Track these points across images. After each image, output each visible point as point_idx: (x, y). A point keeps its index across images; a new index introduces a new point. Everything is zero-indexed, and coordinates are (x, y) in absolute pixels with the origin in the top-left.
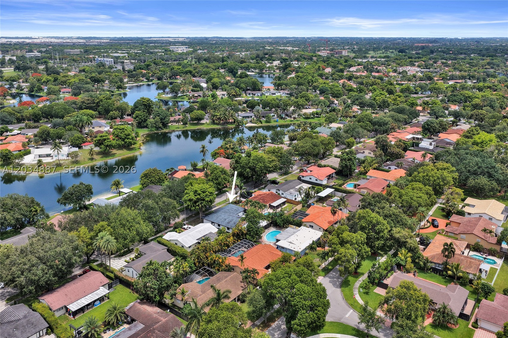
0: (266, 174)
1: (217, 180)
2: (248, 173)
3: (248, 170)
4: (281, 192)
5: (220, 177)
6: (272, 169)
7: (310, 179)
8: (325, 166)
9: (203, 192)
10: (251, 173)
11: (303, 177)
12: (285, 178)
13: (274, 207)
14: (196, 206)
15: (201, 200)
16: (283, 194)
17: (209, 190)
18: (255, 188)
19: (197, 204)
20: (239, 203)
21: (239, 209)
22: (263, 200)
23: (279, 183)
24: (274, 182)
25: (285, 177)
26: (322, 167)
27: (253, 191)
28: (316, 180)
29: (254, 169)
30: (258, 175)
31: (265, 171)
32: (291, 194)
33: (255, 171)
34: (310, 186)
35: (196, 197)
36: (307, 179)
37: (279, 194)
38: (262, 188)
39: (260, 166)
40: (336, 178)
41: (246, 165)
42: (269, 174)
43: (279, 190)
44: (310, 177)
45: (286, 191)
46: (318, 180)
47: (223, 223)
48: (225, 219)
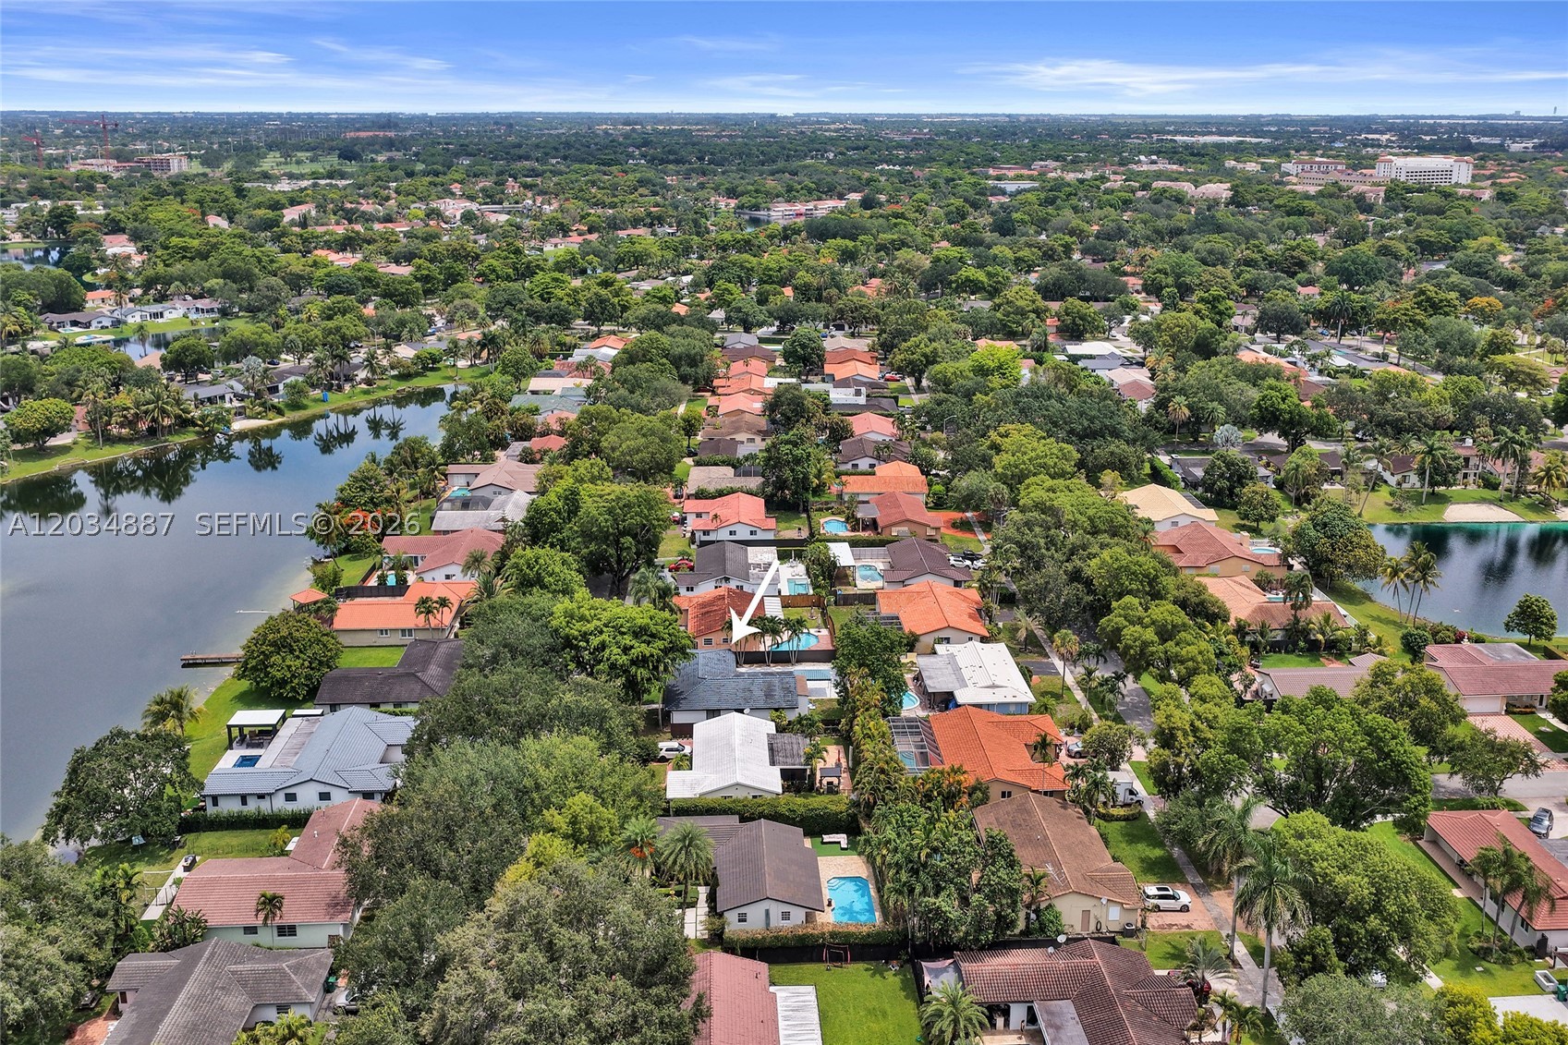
28: (752, 533)
44: (732, 529)
45: (747, 578)
46: (759, 532)
47: (752, 700)
48: (746, 690)
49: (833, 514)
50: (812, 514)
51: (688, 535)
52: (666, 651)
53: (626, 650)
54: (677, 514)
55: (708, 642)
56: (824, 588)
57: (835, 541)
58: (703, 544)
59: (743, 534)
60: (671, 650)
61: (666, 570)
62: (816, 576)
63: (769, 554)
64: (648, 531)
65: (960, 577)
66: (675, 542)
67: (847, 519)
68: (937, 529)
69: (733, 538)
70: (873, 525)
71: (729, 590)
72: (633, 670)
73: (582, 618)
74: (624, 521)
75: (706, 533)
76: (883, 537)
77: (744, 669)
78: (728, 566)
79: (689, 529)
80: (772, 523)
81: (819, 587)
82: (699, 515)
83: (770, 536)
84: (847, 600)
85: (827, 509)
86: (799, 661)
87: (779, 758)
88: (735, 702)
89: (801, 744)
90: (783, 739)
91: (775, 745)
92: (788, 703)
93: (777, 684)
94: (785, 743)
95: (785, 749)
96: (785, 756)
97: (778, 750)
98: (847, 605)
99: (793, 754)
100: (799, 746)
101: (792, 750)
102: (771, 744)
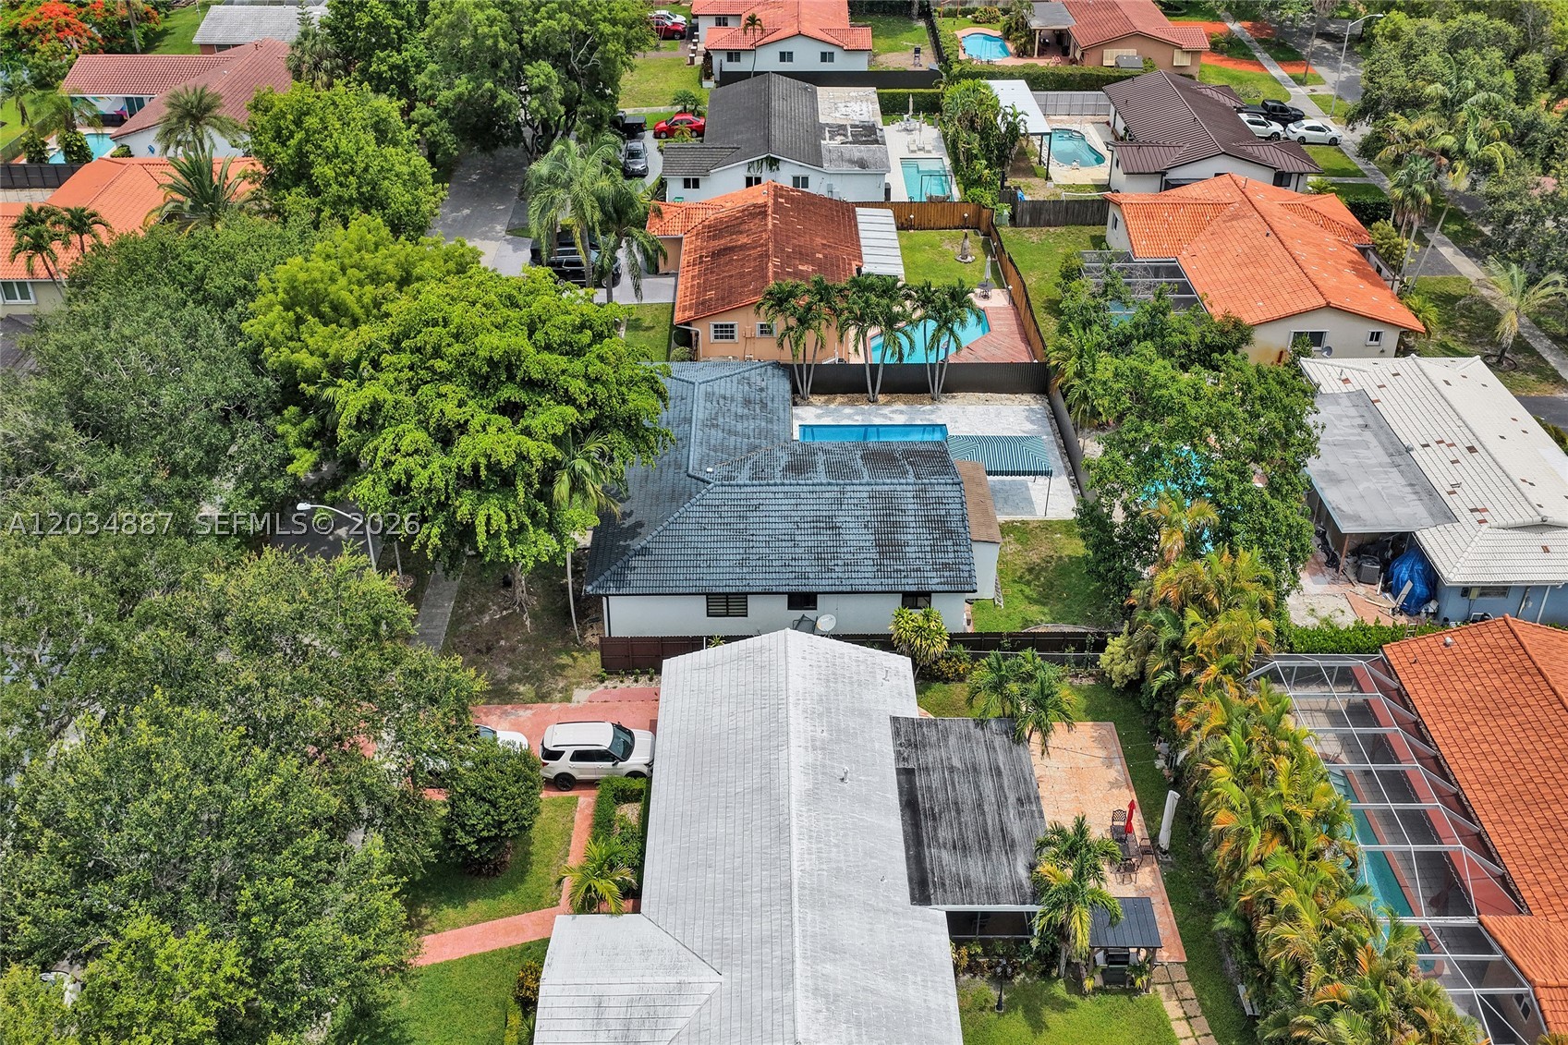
4: (785, 175)
21: (756, 379)
22: (802, 256)
23: (645, 122)
28: (825, 57)
32: (861, 164)
34: (869, 93)
43: (774, 163)
44: (785, 47)
45: (815, 158)
46: (838, 54)
47: (840, 562)
48: (823, 525)
49: (976, 22)
50: (939, 21)
51: (699, 60)
52: (574, 437)
53: (445, 437)
54: (680, 19)
55: (725, 332)
56: (987, 185)
57: (992, 76)
58: (727, 79)
59: (807, 58)
60: (597, 426)
61: (649, 134)
62: (971, 157)
63: (860, 105)
64: (592, 49)
65: (1288, 163)
66: (674, 75)
67: (1007, 35)
68: (1194, 53)
69: (786, 66)
70: (1059, 42)
71: (778, 191)
72: (464, 506)
73: (338, 314)
74: (534, 23)
75: (733, 55)
76: (1089, 67)
77: (812, 413)
78: (776, 132)
79: (701, 47)
80: (863, 37)
81: (978, 182)
82: (722, 21)
83: (860, 64)
84: (1040, 215)
85: (965, 13)
86: (949, 389)
87: (939, 857)
88: (790, 569)
89: (1005, 772)
90: (947, 746)
91: (920, 781)
92: (946, 574)
93: (910, 507)
94: (952, 769)
95: (956, 803)
96: (959, 844)
97: (933, 809)
98: (1040, 226)
99: (986, 833)
100: (1001, 787)
101: (980, 806)
102: (906, 775)
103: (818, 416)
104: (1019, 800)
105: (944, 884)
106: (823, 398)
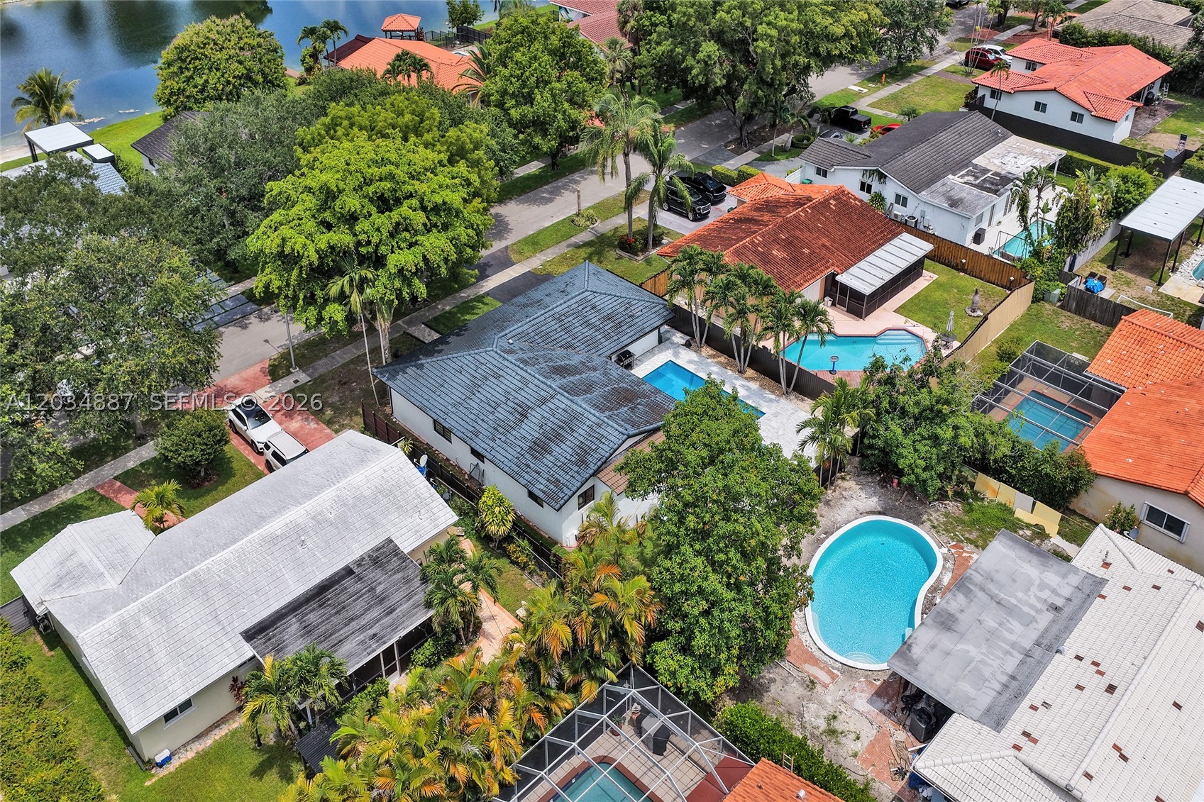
0: (807, 69)
1: (529, 99)
2: (707, 65)
3: (710, 48)
4: (890, 190)
5: (543, 82)
6: (844, 46)
7: (1040, 107)
8: (1103, 40)
9: (384, 203)
10: (727, 67)
11: (995, 93)
12: (894, 97)
13: (856, 296)
14: (327, 300)
15: (363, 260)
16: (902, 200)
17: (423, 188)
18: (742, 145)
19: (334, 290)
20: (645, 248)
21: (637, 309)
22: (788, 244)
23: (868, 122)
24: (844, 119)
25: (894, 88)
26: (1087, 44)
27: (731, 166)
28: (1075, 117)
29: (744, 42)
30: (761, 81)
31: (802, 60)
32: (954, 203)
33: (748, 59)
34: (1054, 154)
35: (324, 240)
36: (1021, 107)
37: (879, 198)
38: (782, 150)
39: (781, 30)
40: (1169, 107)
41: (702, 18)
42: (821, 72)
43: (882, 177)
45: (921, 185)
46: (1087, 118)
47: (504, 438)
48: (520, 409)
59: (1058, 115)
63: (1029, 160)
69: (1038, 117)
71: (840, 195)
75: (997, 94)
77: (689, 357)
78: (910, 155)
80: (1118, 109)
84: (1087, 306)
86: (803, 392)
87: (290, 625)
88: (475, 425)
89: (394, 615)
90: (391, 576)
91: (347, 582)
92: (552, 487)
93: (580, 431)
94: (372, 589)
95: (344, 608)
96: (309, 628)
97: (329, 600)
98: (1084, 316)
99: (331, 635)
100: (379, 621)
101: (352, 619)
102: (348, 571)
103: (690, 362)
104: (375, 635)
105: (270, 639)
106: (712, 352)
